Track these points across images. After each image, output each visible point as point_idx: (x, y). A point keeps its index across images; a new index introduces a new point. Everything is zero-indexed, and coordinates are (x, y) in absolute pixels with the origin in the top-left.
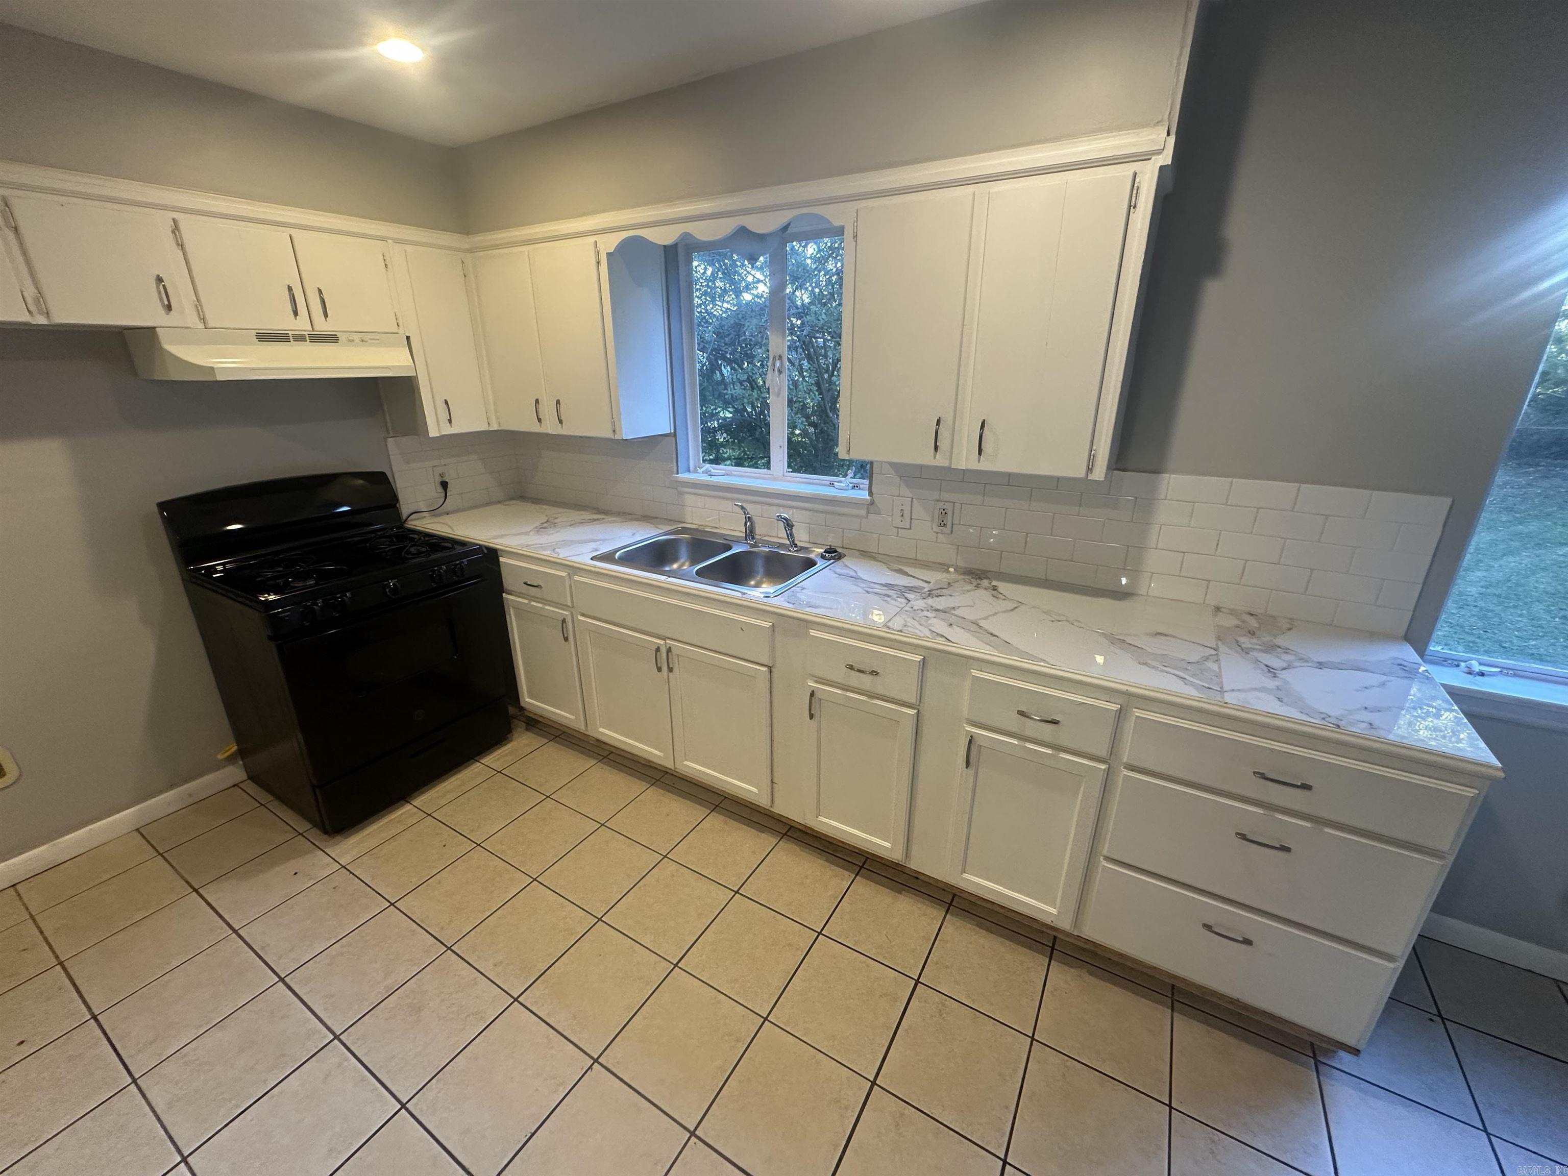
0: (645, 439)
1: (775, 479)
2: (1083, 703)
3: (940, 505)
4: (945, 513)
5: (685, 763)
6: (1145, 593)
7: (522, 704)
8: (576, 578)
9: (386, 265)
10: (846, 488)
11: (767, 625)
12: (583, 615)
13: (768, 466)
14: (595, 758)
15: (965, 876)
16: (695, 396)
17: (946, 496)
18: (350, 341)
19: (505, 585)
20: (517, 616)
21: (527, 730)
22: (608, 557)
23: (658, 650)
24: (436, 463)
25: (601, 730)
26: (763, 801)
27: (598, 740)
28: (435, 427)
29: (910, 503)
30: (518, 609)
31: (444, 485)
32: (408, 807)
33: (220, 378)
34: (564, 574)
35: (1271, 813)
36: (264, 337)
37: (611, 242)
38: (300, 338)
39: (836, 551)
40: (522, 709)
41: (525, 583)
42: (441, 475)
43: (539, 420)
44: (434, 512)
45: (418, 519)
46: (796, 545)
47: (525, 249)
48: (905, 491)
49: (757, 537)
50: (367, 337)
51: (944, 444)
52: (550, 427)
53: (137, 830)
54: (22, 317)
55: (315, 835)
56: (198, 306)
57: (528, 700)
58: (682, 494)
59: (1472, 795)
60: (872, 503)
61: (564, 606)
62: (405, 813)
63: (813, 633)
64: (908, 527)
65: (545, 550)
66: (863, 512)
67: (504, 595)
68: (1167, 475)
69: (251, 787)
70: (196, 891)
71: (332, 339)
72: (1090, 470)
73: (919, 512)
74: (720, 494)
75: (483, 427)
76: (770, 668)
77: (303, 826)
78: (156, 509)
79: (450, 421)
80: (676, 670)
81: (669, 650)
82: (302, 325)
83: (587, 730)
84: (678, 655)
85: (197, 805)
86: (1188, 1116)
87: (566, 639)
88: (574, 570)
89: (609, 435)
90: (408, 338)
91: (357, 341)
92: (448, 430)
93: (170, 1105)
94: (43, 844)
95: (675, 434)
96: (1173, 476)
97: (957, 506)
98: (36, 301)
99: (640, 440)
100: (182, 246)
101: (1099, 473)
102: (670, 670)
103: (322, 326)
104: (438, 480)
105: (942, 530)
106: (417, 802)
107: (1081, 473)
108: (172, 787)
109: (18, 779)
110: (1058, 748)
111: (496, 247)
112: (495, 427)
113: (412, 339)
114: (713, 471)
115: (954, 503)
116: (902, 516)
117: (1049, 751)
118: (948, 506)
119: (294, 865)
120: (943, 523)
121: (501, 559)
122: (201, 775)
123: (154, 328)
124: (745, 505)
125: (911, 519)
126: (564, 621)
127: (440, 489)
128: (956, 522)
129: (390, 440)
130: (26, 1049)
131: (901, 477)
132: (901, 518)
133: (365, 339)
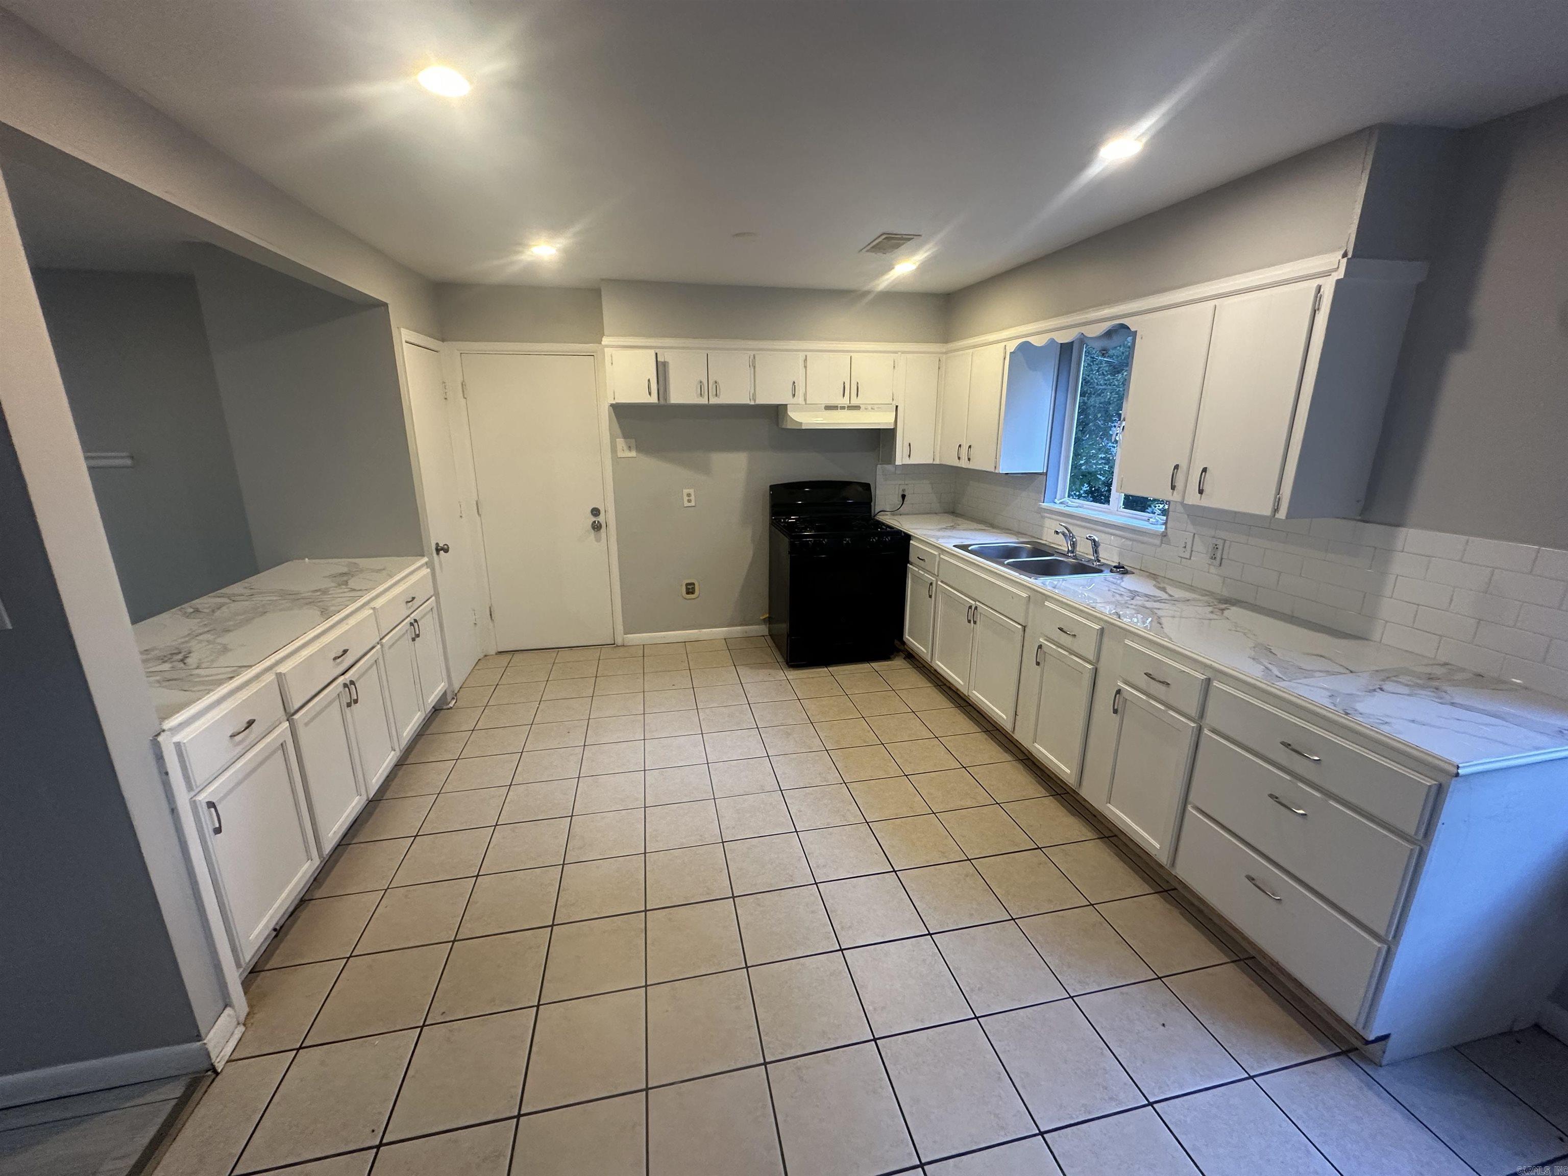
0: (1024, 475)
1: (1111, 513)
2: (1184, 671)
3: (1214, 541)
4: (1217, 548)
5: (974, 692)
6: (1378, 640)
7: (904, 639)
8: (942, 556)
9: (894, 367)
10: (1156, 523)
11: (1025, 595)
12: (942, 582)
13: (1107, 501)
14: (932, 683)
15: (1109, 805)
16: (1070, 446)
17: (1222, 534)
18: (866, 409)
19: (910, 559)
20: (912, 580)
21: (904, 659)
22: (964, 548)
23: (970, 607)
24: (900, 482)
25: (937, 662)
26: (1008, 727)
27: (935, 670)
28: (901, 459)
29: (1192, 538)
30: (914, 575)
31: (903, 497)
32: (826, 669)
33: (804, 428)
34: (936, 553)
35: (1295, 781)
36: (828, 408)
37: (1012, 346)
38: (843, 408)
39: (1123, 568)
40: (904, 643)
41: (918, 558)
42: (904, 490)
43: (959, 458)
44: (894, 513)
45: (883, 515)
46: (1099, 561)
47: (971, 351)
48: (1191, 528)
49: (1077, 553)
50: (876, 407)
51: (1179, 484)
52: (964, 464)
53: (725, 639)
54: (748, 402)
55: (783, 665)
56: (805, 394)
57: (907, 637)
58: (1043, 517)
59: (1428, 784)
60: (1164, 535)
61: (933, 574)
62: (823, 671)
63: (1047, 603)
64: (1188, 557)
65: (932, 538)
66: (1157, 542)
67: (908, 565)
68: (1406, 529)
69: (769, 639)
70: (735, 666)
71: (857, 408)
72: (1276, 510)
73: (1199, 546)
74: (1084, 524)
75: (931, 462)
76: (1024, 628)
77: (780, 659)
78: (768, 488)
79: (909, 456)
80: (978, 622)
81: (976, 608)
82: (845, 401)
83: (931, 662)
84: (981, 613)
85: (748, 638)
86: (1195, 1016)
87: (930, 596)
88: (942, 551)
89: (993, 470)
90: (897, 407)
91: (870, 408)
92: (907, 461)
93: (704, 719)
94: (697, 629)
95: (1046, 474)
96: (1411, 530)
97: (1228, 543)
98: (753, 395)
99: (1019, 475)
100: (806, 367)
101: (1282, 514)
102: (975, 622)
103: (855, 401)
104: (901, 493)
105: (1212, 563)
106: (830, 669)
107: (1268, 512)
108: (741, 625)
109: (698, 597)
110: (1169, 707)
111: (958, 350)
112: (937, 462)
113: (899, 408)
114: (1070, 503)
115: (1225, 540)
116: (1185, 547)
117: (1162, 708)
118: (1220, 543)
119: (771, 671)
120: (1214, 557)
121: (911, 542)
122: (752, 625)
123: (786, 405)
124: (1070, 528)
125: (1192, 551)
126: (931, 584)
127: (901, 499)
128: (1224, 557)
129: (879, 466)
130: (674, 687)
131: (1188, 515)
132: (1184, 549)
133: (873, 407)
